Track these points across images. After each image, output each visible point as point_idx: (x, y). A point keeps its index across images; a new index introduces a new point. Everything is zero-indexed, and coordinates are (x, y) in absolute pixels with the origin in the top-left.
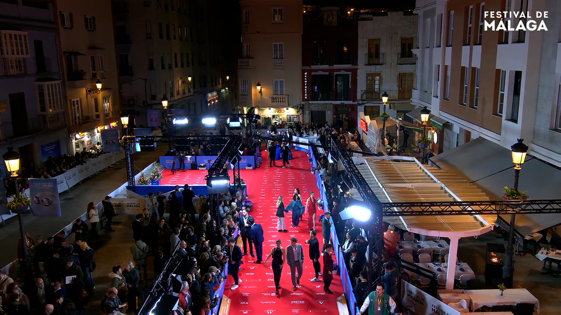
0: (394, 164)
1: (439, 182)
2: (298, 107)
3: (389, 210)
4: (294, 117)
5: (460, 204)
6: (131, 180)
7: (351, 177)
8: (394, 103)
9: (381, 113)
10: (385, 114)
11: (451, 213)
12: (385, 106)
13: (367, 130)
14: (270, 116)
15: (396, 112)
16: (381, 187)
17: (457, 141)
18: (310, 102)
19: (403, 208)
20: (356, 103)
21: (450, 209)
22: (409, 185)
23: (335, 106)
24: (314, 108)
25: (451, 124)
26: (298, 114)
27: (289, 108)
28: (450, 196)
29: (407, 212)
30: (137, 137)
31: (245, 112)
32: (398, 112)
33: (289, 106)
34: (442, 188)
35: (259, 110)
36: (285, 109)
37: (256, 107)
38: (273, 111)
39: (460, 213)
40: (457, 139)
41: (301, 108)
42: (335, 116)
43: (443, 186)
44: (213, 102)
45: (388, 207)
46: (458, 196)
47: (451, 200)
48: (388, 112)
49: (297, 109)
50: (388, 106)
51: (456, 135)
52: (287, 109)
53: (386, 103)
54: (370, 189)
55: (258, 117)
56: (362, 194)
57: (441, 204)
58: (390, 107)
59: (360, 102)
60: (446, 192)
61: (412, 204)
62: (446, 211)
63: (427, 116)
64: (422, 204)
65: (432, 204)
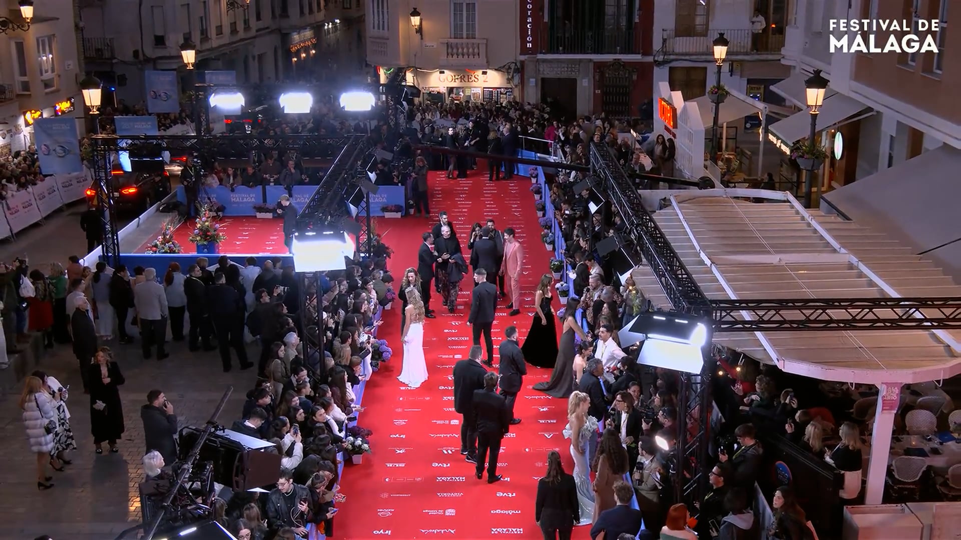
0: (742, 209)
1: (843, 250)
2: (510, 68)
3: (728, 318)
4: (501, 93)
5: (896, 303)
6: (110, 241)
7: (640, 238)
8: (742, 61)
9: (711, 83)
10: (719, 87)
11: (874, 325)
12: (720, 67)
13: (675, 126)
14: (443, 90)
15: (746, 82)
16: (708, 262)
17: (890, 154)
18: (540, 56)
19: (761, 313)
20: (650, 59)
21: (870, 316)
22: (773, 259)
23: (600, 67)
24: (549, 73)
25: (878, 112)
26: (509, 86)
27: (488, 71)
28: (871, 284)
29: (769, 322)
30: (123, 138)
31: (383, 79)
32: (749, 81)
33: (488, 65)
34: (851, 267)
35: (416, 74)
36: (479, 73)
37: (409, 68)
38: (450, 79)
39: (894, 324)
40: (891, 148)
41: (517, 71)
42: (598, 92)
43: (854, 260)
44: (304, 55)
45: (724, 309)
46: (892, 285)
47: (873, 293)
48: (728, 83)
49: (508, 73)
50: (726, 68)
51: (889, 138)
52: (485, 73)
53: (724, 61)
54: (682, 266)
55: (415, 91)
56: (663, 279)
57: (852, 302)
58: (731, 71)
59: (660, 58)
60: (861, 275)
61: (782, 304)
62: (861, 321)
63: (822, 92)
64: (805, 303)
65: (830, 303)
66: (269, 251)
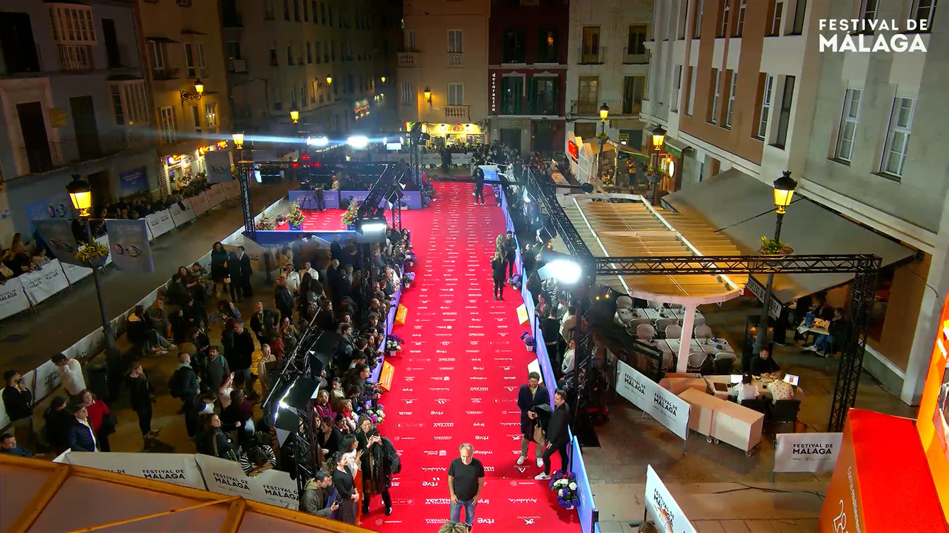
0: (614, 206)
1: (673, 230)
2: (482, 123)
3: (605, 268)
4: (477, 138)
5: (700, 260)
6: (250, 223)
7: (555, 222)
8: (616, 120)
9: (598, 133)
10: (603, 134)
11: (688, 271)
12: (603, 123)
13: (577, 157)
14: (444, 136)
15: (619, 131)
16: (595, 235)
17: (701, 174)
18: (500, 116)
19: (624, 264)
20: (564, 118)
21: (687, 267)
22: (633, 234)
23: (534, 122)
24: (506, 126)
25: (694, 149)
26: (482, 133)
27: (469, 124)
28: (688, 249)
29: (628, 270)
30: (257, 163)
31: (409, 129)
32: (621, 132)
33: (470, 120)
34: (678, 239)
35: (428, 126)
36: (464, 125)
37: (424, 123)
38: (447, 129)
39: (700, 271)
40: (702, 170)
41: (486, 124)
42: (534, 137)
43: (679, 235)
44: (362, 115)
45: (603, 262)
46: (699, 250)
47: (689, 254)
48: (608, 131)
49: (481, 126)
50: (607, 123)
51: (700, 165)
52: (467, 126)
53: (606, 119)
54: (580, 238)
55: (427, 136)
56: (568, 245)
57: (676, 259)
58: (611, 126)
59: (570, 118)
60: (683, 244)
61: (636, 259)
62: (681, 269)
63: (662, 137)
64: (649, 259)
65: (663, 259)
66: (342, 229)
